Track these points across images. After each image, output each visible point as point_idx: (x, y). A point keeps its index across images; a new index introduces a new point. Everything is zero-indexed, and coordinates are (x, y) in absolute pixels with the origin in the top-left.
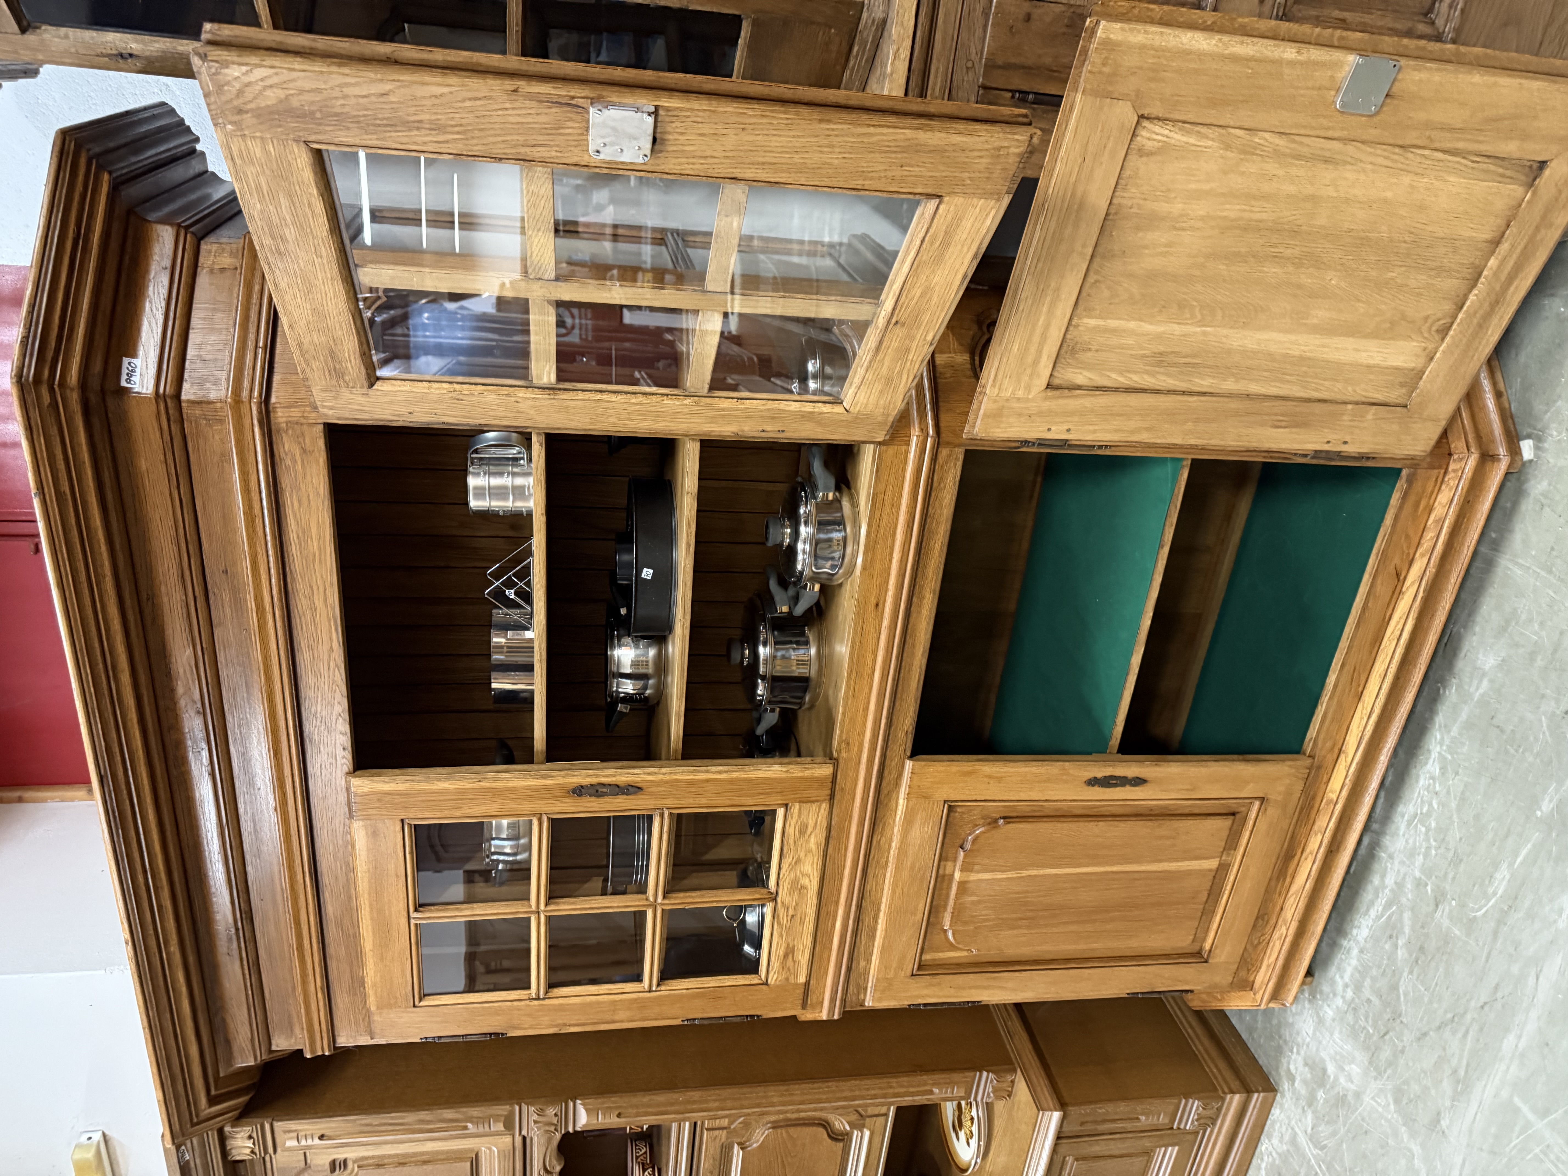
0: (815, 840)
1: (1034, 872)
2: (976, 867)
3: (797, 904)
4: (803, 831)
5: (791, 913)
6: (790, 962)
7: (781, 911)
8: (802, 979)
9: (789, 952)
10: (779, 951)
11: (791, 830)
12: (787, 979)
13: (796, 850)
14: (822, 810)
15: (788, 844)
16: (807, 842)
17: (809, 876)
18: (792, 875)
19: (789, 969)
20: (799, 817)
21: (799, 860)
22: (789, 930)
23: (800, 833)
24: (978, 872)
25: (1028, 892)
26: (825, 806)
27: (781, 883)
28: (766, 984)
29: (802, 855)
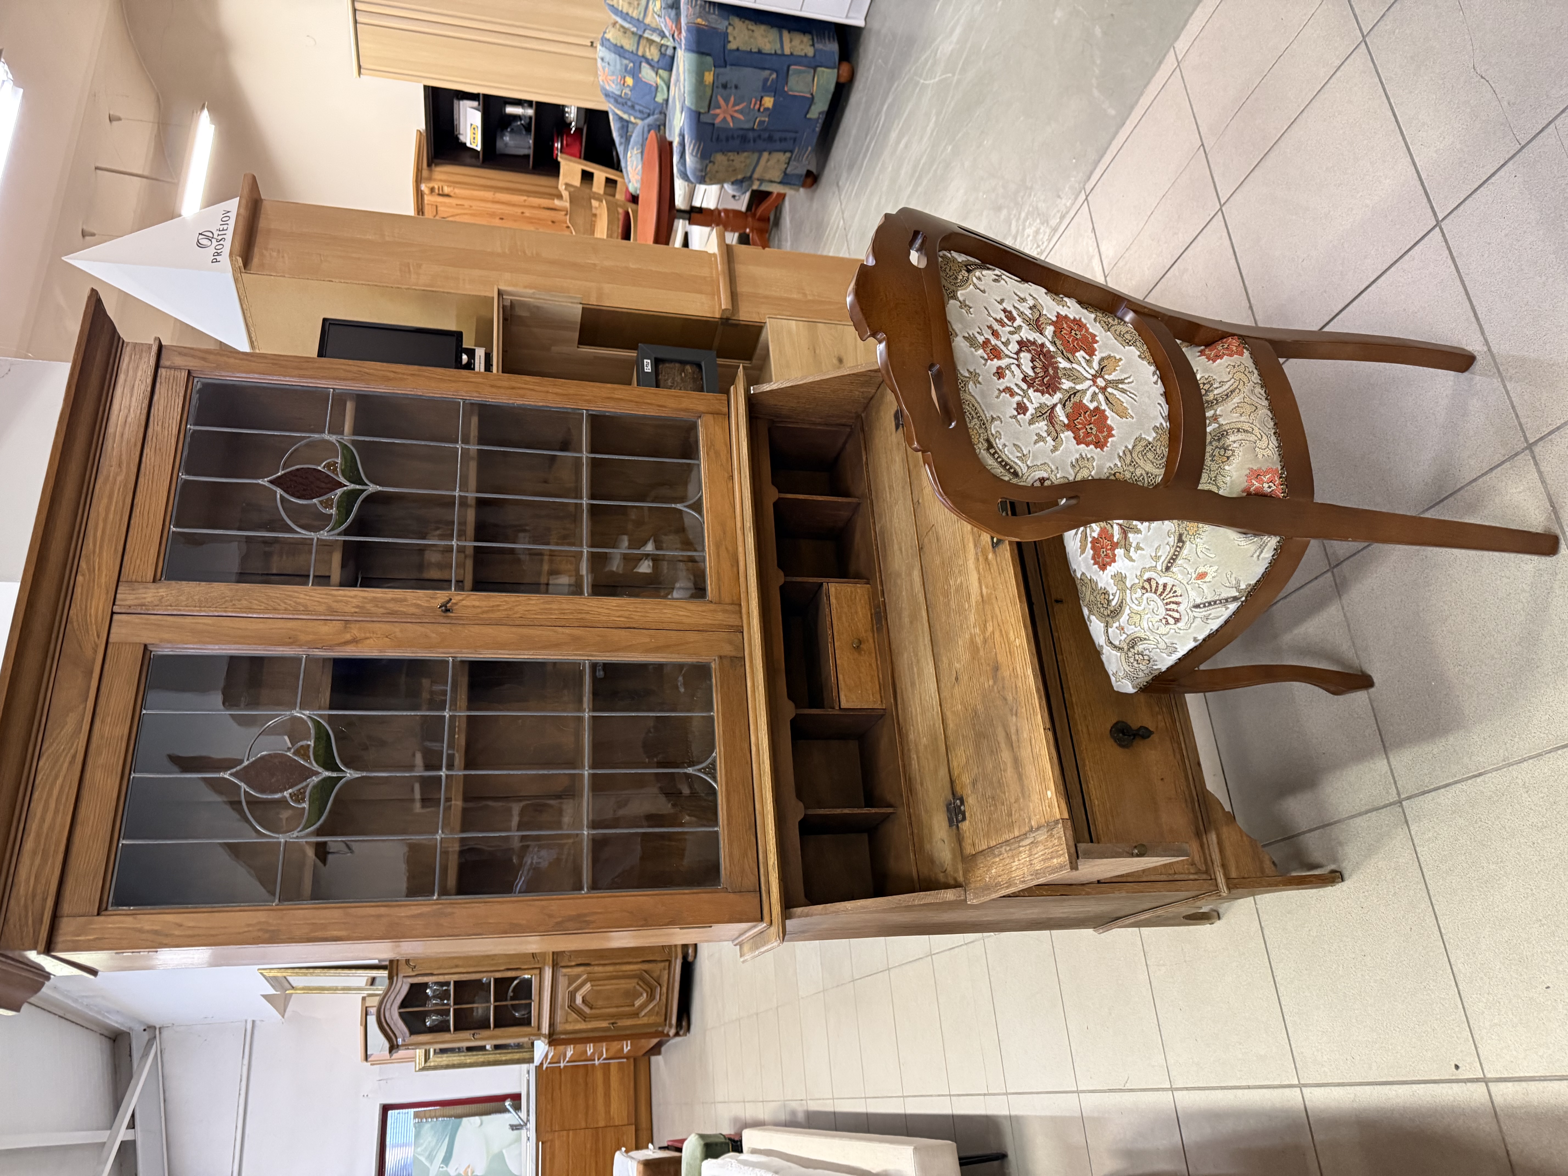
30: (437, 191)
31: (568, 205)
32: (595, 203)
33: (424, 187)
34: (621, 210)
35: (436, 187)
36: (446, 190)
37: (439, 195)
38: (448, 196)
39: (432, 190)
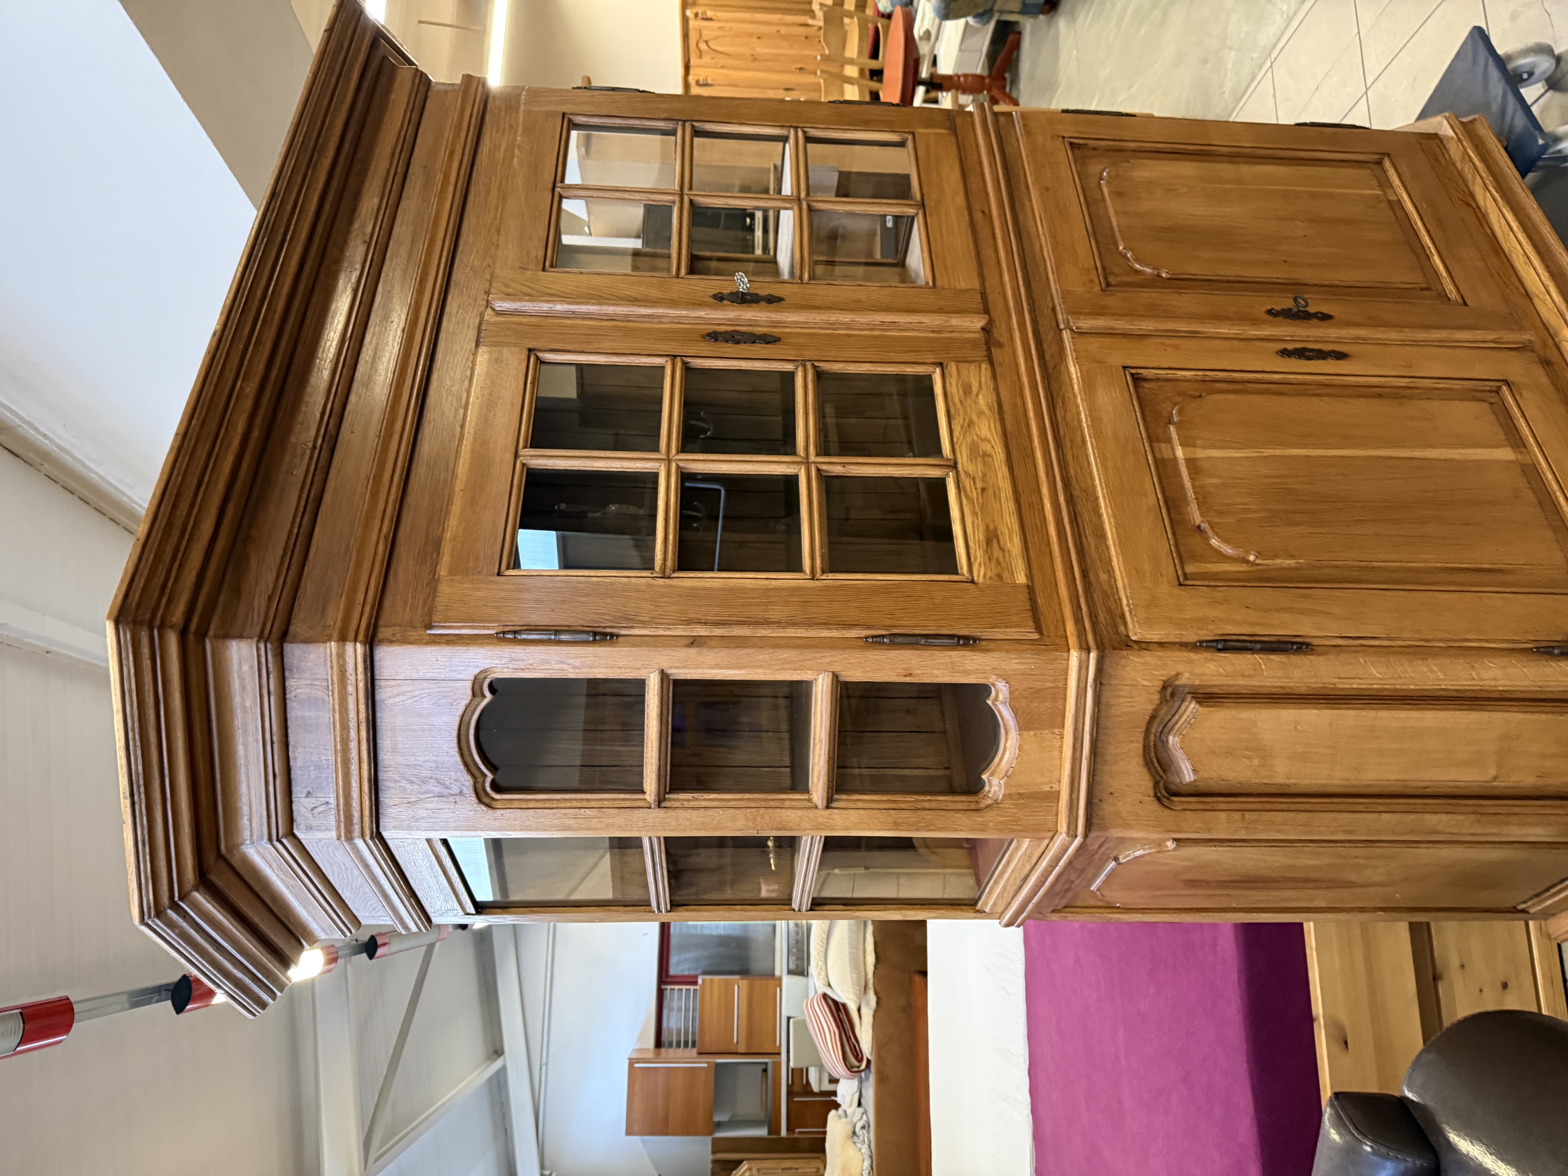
0: (984, 400)
1: (1278, 452)
2: (1199, 442)
3: (985, 475)
4: (967, 390)
5: (979, 485)
6: (997, 553)
7: (967, 483)
8: (1021, 578)
9: (992, 538)
10: (977, 536)
11: (953, 389)
12: (1000, 577)
13: (965, 411)
14: (983, 371)
15: (954, 404)
16: (975, 402)
17: (989, 442)
18: (969, 440)
19: (999, 563)
20: (959, 375)
21: (971, 423)
22: (983, 507)
23: (965, 392)
24: (1205, 447)
25: (1283, 476)
26: (985, 366)
27: (957, 447)
28: (972, 581)
29: (974, 417)
30: (700, 16)
31: (821, 24)
32: (846, 20)
33: (689, 13)
34: (870, 26)
35: (700, 12)
36: (710, 14)
37: (703, 19)
38: (710, 19)
39: (696, 15)
